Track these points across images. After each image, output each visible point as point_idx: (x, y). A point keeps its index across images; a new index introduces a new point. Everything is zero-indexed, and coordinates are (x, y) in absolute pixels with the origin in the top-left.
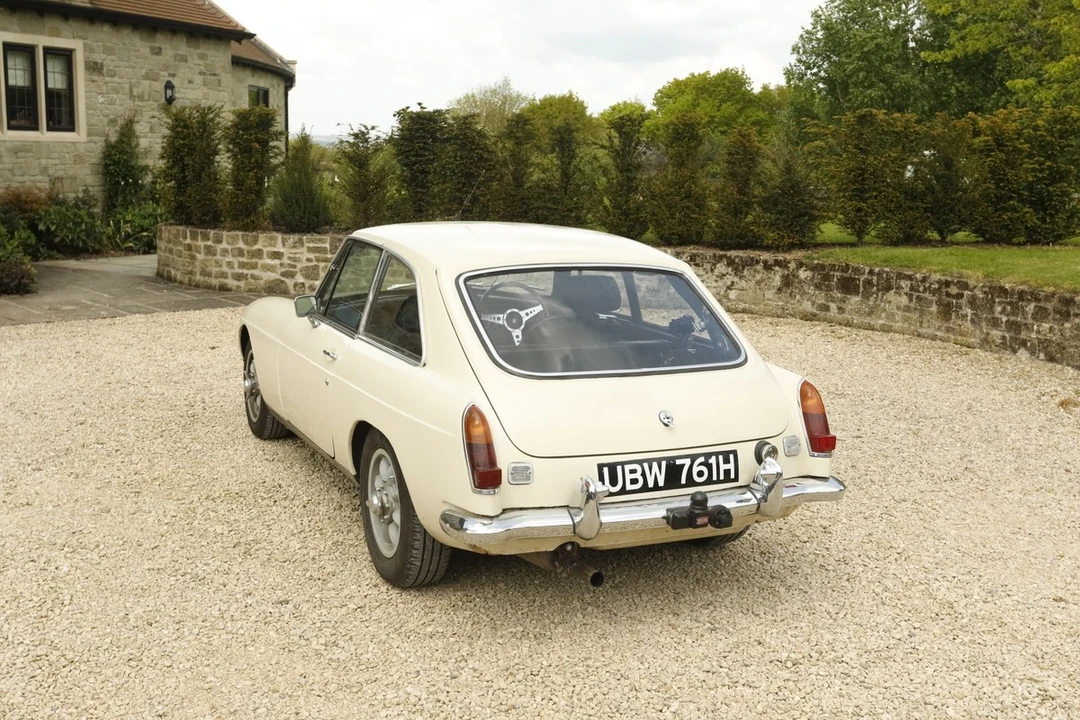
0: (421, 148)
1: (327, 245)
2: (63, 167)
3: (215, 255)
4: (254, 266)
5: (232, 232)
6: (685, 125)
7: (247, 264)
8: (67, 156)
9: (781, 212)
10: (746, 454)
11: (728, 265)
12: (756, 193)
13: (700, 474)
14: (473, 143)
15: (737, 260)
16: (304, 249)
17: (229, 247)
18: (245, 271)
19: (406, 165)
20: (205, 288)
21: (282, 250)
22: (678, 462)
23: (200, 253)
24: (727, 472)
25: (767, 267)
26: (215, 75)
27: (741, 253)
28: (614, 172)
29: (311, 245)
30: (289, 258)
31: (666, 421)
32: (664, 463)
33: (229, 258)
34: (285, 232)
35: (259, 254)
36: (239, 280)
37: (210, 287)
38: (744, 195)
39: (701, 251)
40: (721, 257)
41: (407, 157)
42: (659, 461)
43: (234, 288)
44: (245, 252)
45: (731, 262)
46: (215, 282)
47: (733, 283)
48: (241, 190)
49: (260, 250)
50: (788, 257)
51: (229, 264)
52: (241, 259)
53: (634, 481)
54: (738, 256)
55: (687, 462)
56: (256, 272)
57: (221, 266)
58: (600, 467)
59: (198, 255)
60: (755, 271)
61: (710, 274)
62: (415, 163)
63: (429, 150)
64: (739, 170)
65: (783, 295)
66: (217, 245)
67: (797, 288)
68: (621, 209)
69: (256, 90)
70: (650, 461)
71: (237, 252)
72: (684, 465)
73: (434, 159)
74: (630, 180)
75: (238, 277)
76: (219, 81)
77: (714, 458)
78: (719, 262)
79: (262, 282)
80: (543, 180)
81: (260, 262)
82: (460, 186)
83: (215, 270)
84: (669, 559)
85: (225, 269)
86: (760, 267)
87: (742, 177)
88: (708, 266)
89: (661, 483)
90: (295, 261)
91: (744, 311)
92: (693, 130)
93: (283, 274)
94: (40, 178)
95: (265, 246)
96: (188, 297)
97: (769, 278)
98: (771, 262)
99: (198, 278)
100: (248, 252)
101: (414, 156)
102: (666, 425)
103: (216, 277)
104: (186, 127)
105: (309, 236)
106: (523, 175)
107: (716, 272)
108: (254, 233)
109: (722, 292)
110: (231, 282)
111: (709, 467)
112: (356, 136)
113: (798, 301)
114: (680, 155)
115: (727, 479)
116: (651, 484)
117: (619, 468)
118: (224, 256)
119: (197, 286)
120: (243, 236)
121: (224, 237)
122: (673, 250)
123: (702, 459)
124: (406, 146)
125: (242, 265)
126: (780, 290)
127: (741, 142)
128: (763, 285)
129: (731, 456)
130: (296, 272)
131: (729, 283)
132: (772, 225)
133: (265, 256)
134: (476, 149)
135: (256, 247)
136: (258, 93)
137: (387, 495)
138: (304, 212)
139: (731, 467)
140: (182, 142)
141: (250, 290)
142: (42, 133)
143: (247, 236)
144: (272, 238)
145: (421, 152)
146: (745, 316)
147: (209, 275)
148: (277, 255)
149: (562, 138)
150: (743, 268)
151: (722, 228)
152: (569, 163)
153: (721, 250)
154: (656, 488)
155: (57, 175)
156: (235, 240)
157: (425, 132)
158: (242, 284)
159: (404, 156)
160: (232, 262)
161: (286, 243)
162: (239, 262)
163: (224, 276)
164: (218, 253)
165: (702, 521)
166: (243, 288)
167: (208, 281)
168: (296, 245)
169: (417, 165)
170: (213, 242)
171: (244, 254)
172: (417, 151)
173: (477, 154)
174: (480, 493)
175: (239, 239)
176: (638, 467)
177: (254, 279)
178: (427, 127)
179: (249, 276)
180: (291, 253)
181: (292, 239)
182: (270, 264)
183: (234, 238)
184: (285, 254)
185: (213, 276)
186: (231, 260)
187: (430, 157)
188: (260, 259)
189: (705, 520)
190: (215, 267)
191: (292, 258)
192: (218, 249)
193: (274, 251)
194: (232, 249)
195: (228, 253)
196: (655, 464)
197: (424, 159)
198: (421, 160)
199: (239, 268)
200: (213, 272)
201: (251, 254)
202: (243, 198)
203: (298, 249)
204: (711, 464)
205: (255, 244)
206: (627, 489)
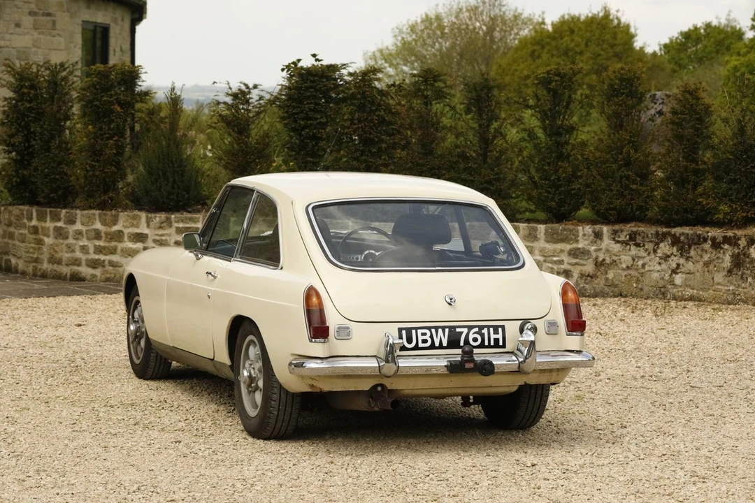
0: (311, 110)
1: (199, 225)
3: (67, 238)
4: (113, 251)
5: (86, 212)
6: (622, 80)
7: (104, 248)
9: (734, 181)
10: (512, 329)
11: (673, 244)
12: (705, 159)
13: (475, 340)
14: (373, 103)
15: (682, 238)
16: (173, 230)
17: (84, 229)
18: (102, 257)
19: (294, 130)
20: (53, 278)
21: (146, 231)
22: (458, 330)
23: (48, 236)
24: (496, 340)
25: (716, 245)
26: (49, 15)
27: (687, 230)
28: (540, 133)
29: (181, 225)
30: (155, 241)
31: (449, 301)
32: (447, 330)
33: (84, 242)
34: (149, 211)
35: (119, 236)
36: (94, 268)
37: (59, 277)
38: (694, 161)
39: (642, 228)
40: (664, 235)
41: (295, 121)
42: (443, 328)
43: (88, 277)
44: (103, 235)
45: (676, 241)
46: (66, 270)
47: (678, 265)
48: (98, 161)
49: (120, 232)
50: (739, 233)
51: (84, 249)
52: (98, 243)
53: (425, 341)
54: (683, 234)
55: (465, 331)
56: (114, 258)
57: (73, 251)
58: (400, 330)
59: (46, 239)
60: (703, 250)
61: (652, 256)
62: (304, 128)
63: (320, 111)
64: (688, 132)
65: (733, 278)
66: (68, 226)
67: (748, 269)
68: (549, 180)
69: (91, 27)
70: (437, 328)
71: (92, 234)
72: (462, 332)
73: (327, 122)
74: (559, 145)
75: (94, 264)
76: (54, 23)
77: (486, 329)
78: (662, 241)
79: (121, 270)
80: (457, 146)
81: (120, 246)
82: (358, 154)
83: (66, 256)
85: (78, 254)
86: (707, 246)
87: (688, 140)
88: (650, 246)
89: (445, 344)
91: (691, 298)
92: (632, 85)
95: (125, 227)
96: (36, 286)
97: (718, 258)
98: (720, 239)
99: (46, 266)
100: (106, 234)
101: (303, 120)
102: (450, 304)
103: (67, 265)
104: (32, 87)
105: (178, 215)
106: (433, 141)
107: (660, 253)
108: (113, 212)
109: (667, 277)
110: (85, 270)
111: (482, 336)
112: (235, 96)
113: (750, 284)
114: (617, 115)
115: (496, 345)
116: (437, 344)
117: (414, 332)
118: (77, 239)
119: (44, 276)
120: (100, 214)
121: (79, 216)
122: (610, 227)
123: (477, 329)
124: (294, 108)
125: (99, 250)
126: (730, 271)
127: (687, 100)
128: (711, 267)
129: (500, 329)
131: (674, 266)
132: (724, 196)
133: (126, 238)
134: (376, 110)
135: (115, 228)
136: (94, 31)
137: (254, 368)
138: (173, 188)
139: (500, 336)
140: (28, 105)
141: (108, 280)
143: (105, 215)
144: (135, 218)
146: (691, 303)
147: (59, 262)
148: (140, 238)
149: (478, 96)
150: (690, 247)
151: (668, 201)
152: (488, 126)
153: (667, 227)
154: (441, 347)
156: (91, 220)
157: (316, 90)
158: (98, 272)
159: (292, 119)
160: (86, 246)
161: (151, 223)
162: (95, 246)
163: (77, 262)
164: (70, 236)
165: (468, 366)
166: (99, 277)
167: (58, 269)
168: (162, 225)
169: (307, 130)
170: (65, 223)
171: (101, 237)
172: (306, 114)
173: (378, 116)
174: (315, 342)
175: (95, 219)
176: (427, 331)
177: (113, 266)
178: (319, 85)
179: (106, 263)
180: (157, 235)
181: (158, 219)
182: (131, 248)
183: (89, 217)
184: (149, 236)
185: (63, 263)
186: (86, 244)
187: (322, 120)
188: (120, 242)
189: (471, 365)
190: (67, 252)
191: (158, 241)
192: (70, 231)
193: (136, 233)
194: (87, 231)
195: (83, 235)
196: (440, 330)
197: (315, 122)
198: (311, 124)
199: (94, 253)
200: (64, 258)
201: (109, 237)
202: (100, 171)
203: (165, 230)
204: (484, 333)
205: (115, 224)
206: (420, 346)
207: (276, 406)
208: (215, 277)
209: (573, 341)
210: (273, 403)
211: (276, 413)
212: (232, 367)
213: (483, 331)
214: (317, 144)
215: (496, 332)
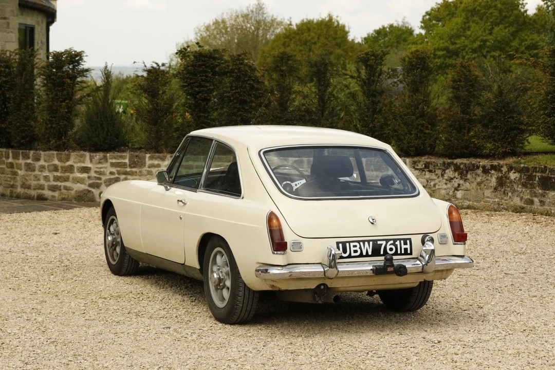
0: (203, 81)
1: (127, 161)
3: (34, 171)
4: (67, 179)
5: (47, 152)
6: (418, 59)
7: (60, 177)
9: (496, 127)
10: (416, 240)
11: (455, 170)
12: (476, 112)
13: (391, 249)
14: (245, 75)
15: (462, 166)
16: (108, 165)
17: (46, 164)
18: (59, 184)
19: (190, 94)
20: (25, 198)
21: (90, 165)
22: (379, 242)
23: (21, 170)
24: (406, 250)
25: (486, 171)
27: (465, 161)
28: (361, 98)
29: (114, 161)
30: (96, 172)
31: (372, 221)
32: (371, 243)
33: (46, 173)
34: (90, 151)
35: (70, 169)
36: (54, 191)
37: (29, 198)
38: (467, 113)
39: (433, 160)
40: (449, 165)
41: (192, 88)
42: (369, 241)
43: (50, 198)
44: (60, 168)
45: (457, 168)
46: (34, 193)
47: (459, 185)
48: (55, 117)
49: (72, 166)
50: (502, 162)
51: (46, 178)
52: (56, 174)
53: (355, 251)
54: (462, 163)
55: (384, 243)
56: (68, 184)
57: (39, 180)
58: (338, 243)
59: (19, 172)
60: (476, 174)
61: (441, 179)
62: (198, 93)
63: (208, 82)
64: (463, 94)
65: (498, 193)
66: (35, 163)
67: (508, 187)
68: (368, 127)
70: (364, 242)
71: (52, 168)
72: (382, 244)
73: (214, 89)
74: (375, 103)
75: (53, 188)
77: (398, 241)
78: (447, 168)
79: (73, 192)
80: (303, 105)
81: (72, 176)
82: (235, 111)
83: (33, 183)
84: (382, 316)
85: (42, 182)
86: (480, 171)
87: (464, 100)
88: (439, 172)
90: (100, 174)
91: (469, 207)
92: (425, 62)
93: (91, 185)
95: (75, 163)
96: (15, 205)
97: (487, 180)
98: (488, 167)
99: (19, 190)
100: (62, 167)
101: (197, 87)
102: (372, 223)
103: (35, 189)
104: (8, 67)
105: (111, 154)
106: (287, 101)
107: (446, 176)
108: (66, 152)
109: (451, 193)
110: (47, 193)
111: (396, 246)
112: (149, 71)
113: (510, 198)
114: (414, 82)
115: (406, 253)
116: (364, 253)
117: (347, 244)
118: (41, 171)
119: (18, 197)
120: (57, 154)
121: (42, 156)
122: (411, 159)
123: (392, 242)
124: (191, 79)
125: (57, 179)
126: (496, 189)
127: (463, 72)
128: (482, 186)
129: (408, 241)
130: (101, 184)
131: (456, 185)
132: (489, 137)
133: (76, 170)
134: (248, 80)
135: (68, 163)
137: (221, 272)
138: (107, 135)
139: (408, 246)
140: (4, 79)
141: (63, 199)
143: (61, 154)
144: (81, 156)
145: (203, 83)
146: (469, 211)
147: (29, 187)
148: (86, 170)
149: (319, 70)
150: (467, 173)
151: (450, 141)
152: (325, 91)
153: (449, 159)
154: (367, 255)
156: (51, 158)
157: (206, 67)
158: (56, 194)
159: (189, 87)
160: (48, 176)
161: (93, 160)
162: (54, 176)
163: (42, 187)
164: (36, 169)
165: (390, 269)
166: (57, 198)
167: (28, 192)
168: (101, 161)
169: (200, 95)
170: (33, 161)
171: (58, 170)
172: (200, 83)
173: (249, 84)
174: (277, 254)
175: (54, 157)
176: (357, 244)
177: (66, 190)
178: (208, 63)
179: (62, 188)
180: (97, 168)
181: (98, 157)
182: (79, 177)
183: (49, 156)
184: (92, 169)
185: (32, 188)
186: (48, 174)
187: (211, 87)
188: (72, 173)
189: (392, 269)
190: (34, 180)
191: (98, 172)
192: (37, 166)
193: (83, 167)
194: (48, 165)
195: (45, 169)
196: (366, 243)
197: (206, 89)
198: (203, 90)
199: (54, 181)
200: (32, 184)
201: (64, 170)
202: (56, 124)
203: (103, 164)
205: (68, 161)
206: (352, 255)
207: (242, 300)
208: (185, 204)
209: (459, 249)
210: (239, 298)
211: (241, 305)
212: (201, 270)
213: (396, 243)
214: (207, 104)
215: (405, 244)
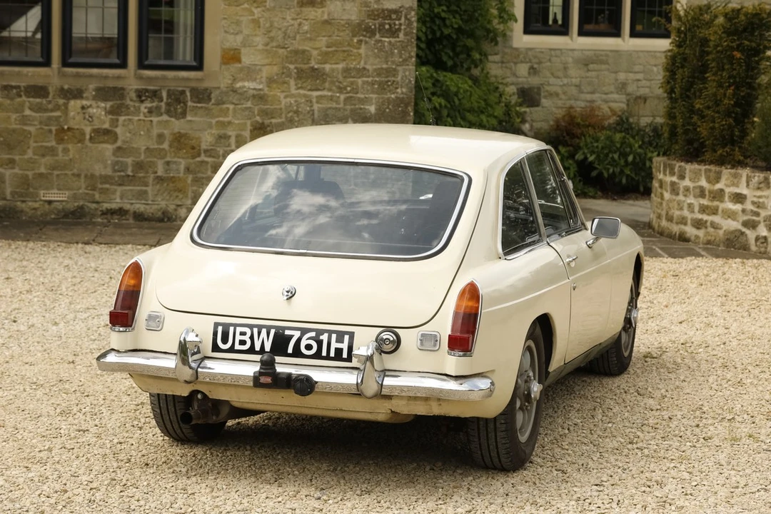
2: (648, 83)
3: (678, 194)
4: (714, 211)
7: (707, 207)
8: (655, 69)
13: (309, 347)
16: (770, 193)
17: (692, 185)
18: (705, 217)
20: (667, 236)
21: (745, 191)
22: (287, 332)
23: (667, 191)
24: (339, 351)
30: (753, 203)
32: (273, 332)
33: (691, 200)
35: (719, 195)
36: (698, 228)
37: (671, 236)
42: (269, 329)
43: (693, 238)
44: (707, 193)
46: (676, 229)
48: (718, 112)
49: (722, 190)
51: (691, 207)
52: (702, 202)
53: (243, 343)
55: (297, 334)
56: (716, 219)
57: (681, 209)
59: (665, 194)
66: (680, 182)
70: (260, 328)
71: (698, 191)
72: (291, 337)
75: (699, 224)
77: (326, 335)
79: (721, 232)
81: (721, 206)
83: (677, 213)
85: (686, 213)
89: (268, 348)
90: (758, 207)
93: (745, 224)
94: (615, 96)
95: (727, 186)
99: (664, 223)
100: (710, 192)
103: (677, 223)
110: (690, 231)
111: (320, 343)
115: (339, 357)
116: (257, 348)
117: (232, 329)
118: (686, 196)
121: (687, 171)
123: (313, 334)
125: (703, 209)
129: (347, 338)
130: (759, 222)
133: (726, 198)
135: (718, 186)
139: (345, 346)
141: (709, 242)
142: (624, 40)
143: (711, 170)
144: (736, 175)
147: (672, 220)
148: (739, 198)
154: (261, 351)
155: (638, 94)
158: (701, 233)
160: (692, 204)
161: (750, 183)
162: (700, 204)
163: (684, 221)
164: (681, 192)
166: (701, 239)
167: (670, 228)
168: (761, 186)
170: (678, 178)
171: (705, 195)
174: (118, 331)
175: (701, 175)
176: (248, 331)
177: (714, 227)
179: (708, 224)
180: (755, 196)
181: (756, 178)
182: (731, 209)
183: (695, 173)
184: (748, 197)
185: (674, 221)
186: (692, 202)
188: (722, 202)
189: (269, 380)
190: (677, 209)
191: (756, 203)
192: (681, 186)
193: (736, 193)
194: (694, 187)
195: (690, 192)
196: (264, 331)
199: (699, 212)
200: (675, 216)
201: (712, 195)
203: (763, 191)
204: (322, 341)
205: (718, 182)
206: (236, 348)
